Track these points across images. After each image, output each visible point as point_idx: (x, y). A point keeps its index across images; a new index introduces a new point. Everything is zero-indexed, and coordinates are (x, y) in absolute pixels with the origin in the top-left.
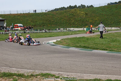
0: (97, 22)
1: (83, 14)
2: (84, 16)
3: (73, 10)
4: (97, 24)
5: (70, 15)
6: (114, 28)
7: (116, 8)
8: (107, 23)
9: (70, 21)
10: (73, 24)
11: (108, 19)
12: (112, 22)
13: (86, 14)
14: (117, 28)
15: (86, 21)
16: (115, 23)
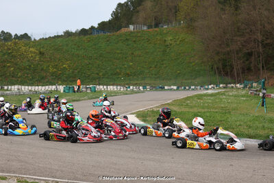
0: (67, 73)
1: (35, 53)
2: (37, 58)
3: (9, 44)
4: (66, 77)
5: (4, 55)
6: (111, 87)
7: (108, 41)
8: (89, 76)
9: (6, 68)
10: (13, 77)
11: (90, 66)
12: (101, 74)
13: (40, 53)
14: (119, 87)
15: (42, 69)
16: (106, 76)
